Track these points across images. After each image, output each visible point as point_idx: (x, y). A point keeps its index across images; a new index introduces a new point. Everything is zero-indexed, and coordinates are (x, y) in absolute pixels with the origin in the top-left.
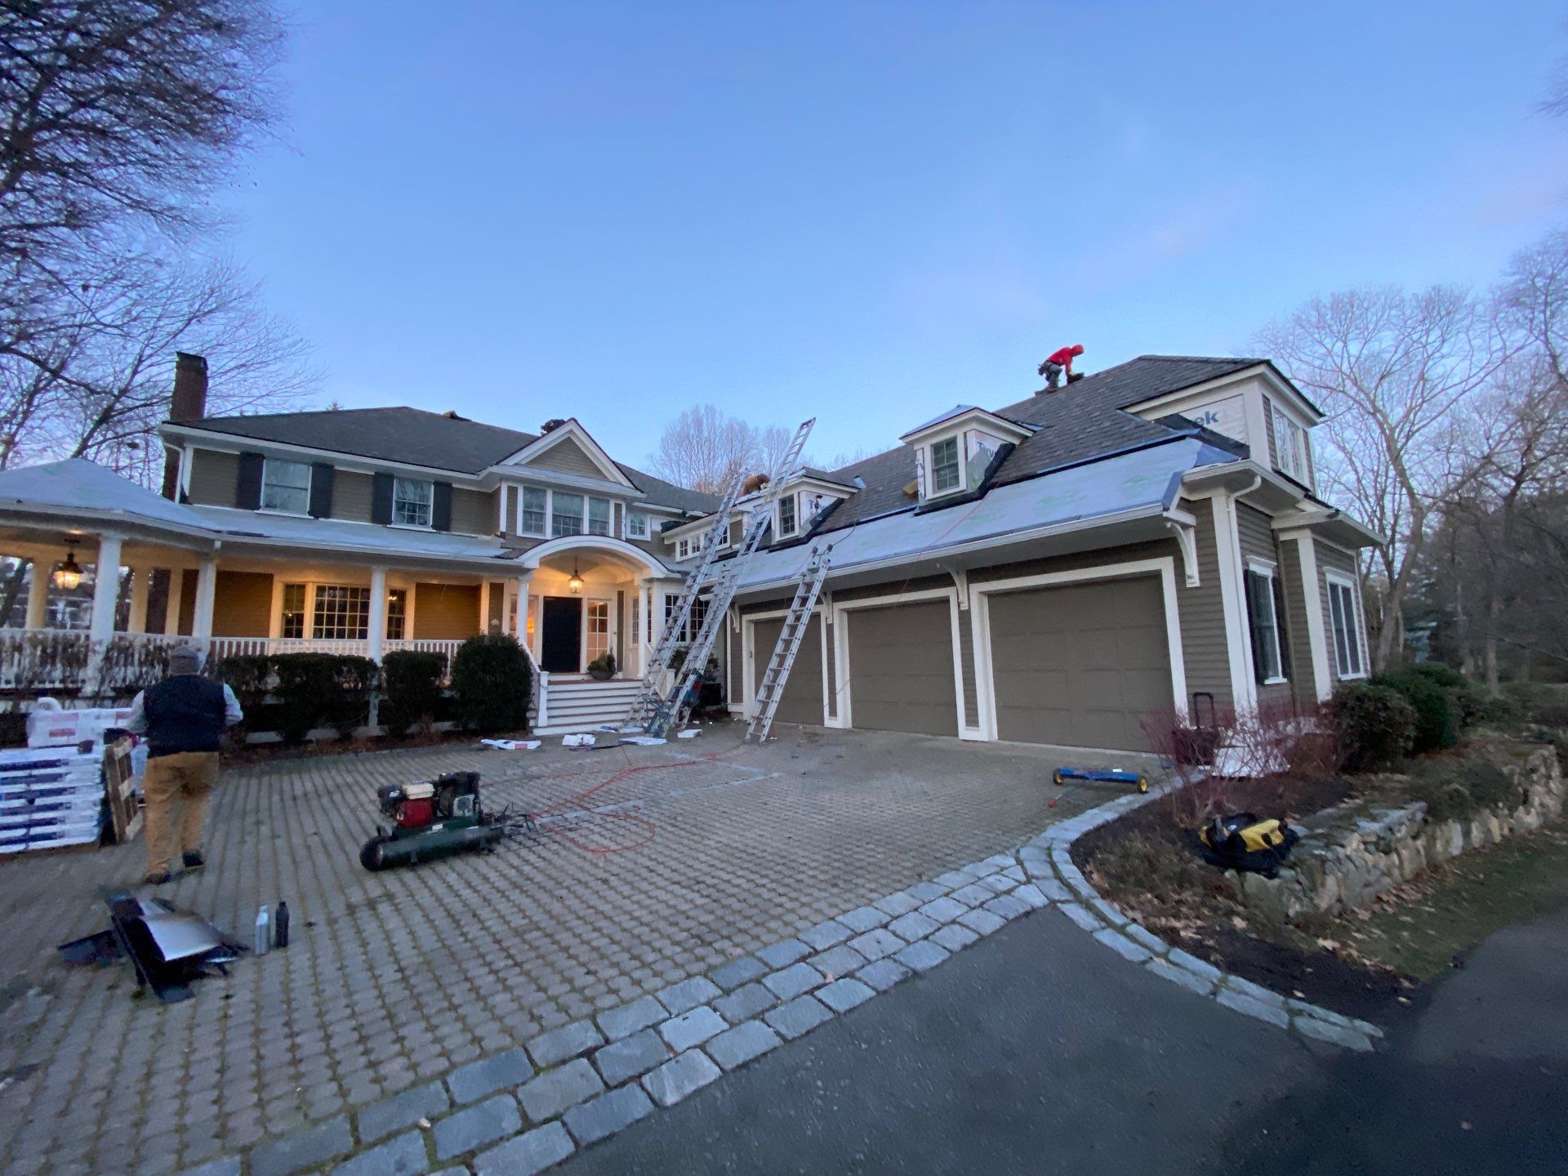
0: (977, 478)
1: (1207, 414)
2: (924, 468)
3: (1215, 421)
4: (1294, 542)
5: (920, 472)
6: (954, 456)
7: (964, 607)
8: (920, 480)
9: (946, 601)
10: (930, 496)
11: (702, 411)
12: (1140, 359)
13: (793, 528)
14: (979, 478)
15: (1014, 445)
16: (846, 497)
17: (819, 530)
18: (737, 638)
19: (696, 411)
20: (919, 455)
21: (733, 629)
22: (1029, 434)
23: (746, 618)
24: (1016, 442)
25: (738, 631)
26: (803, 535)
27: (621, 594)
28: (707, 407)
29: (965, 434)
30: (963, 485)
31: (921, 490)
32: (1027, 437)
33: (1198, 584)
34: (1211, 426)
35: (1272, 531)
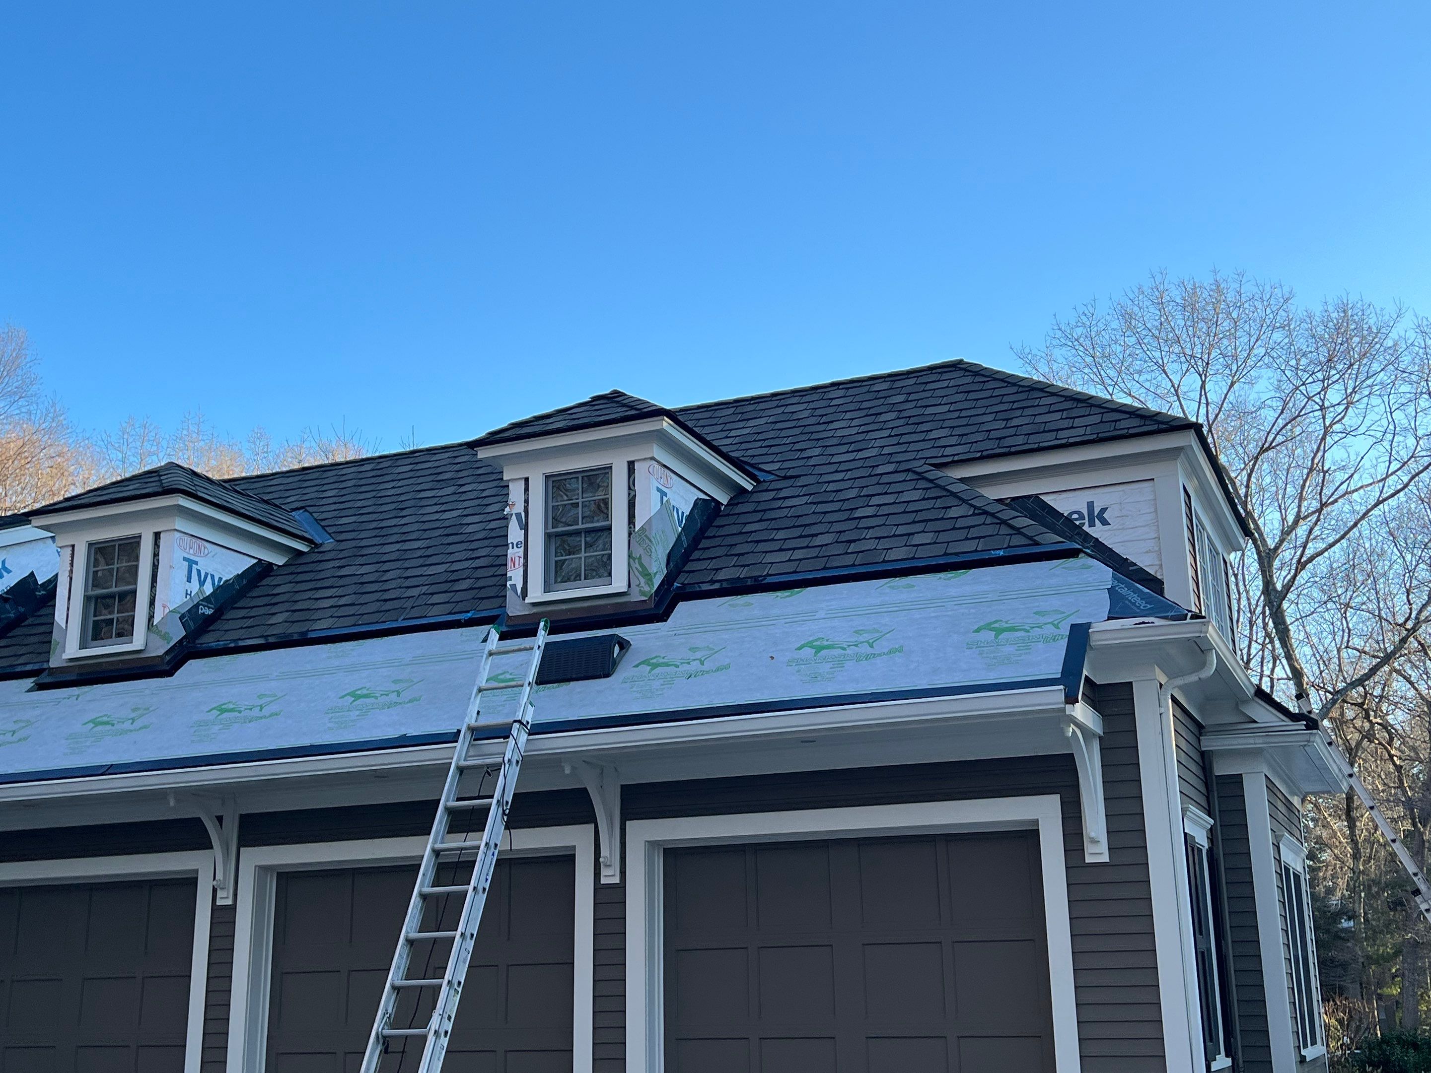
0: (653, 569)
1: (1090, 505)
2: (525, 527)
3: (1105, 522)
4: (1237, 780)
5: (515, 534)
6: (604, 507)
7: (610, 877)
8: (514, 553)
9: (566, 860)
10: (536, 594)
12: (956, 366)
13: (126, 631)
14: (658, 569)
15: (719, 504)
16: (278, 560)
17: (209, 640)
20: (516, 493)
22: (748, 485)
24: (723, 498)
26: (159, 649)
29: (631, 465)
30: (618, 583)
31: (515, 576)
32: (743, 490)
33: (1105, 858)
34: (1097, 531)
35: (1203, 754)
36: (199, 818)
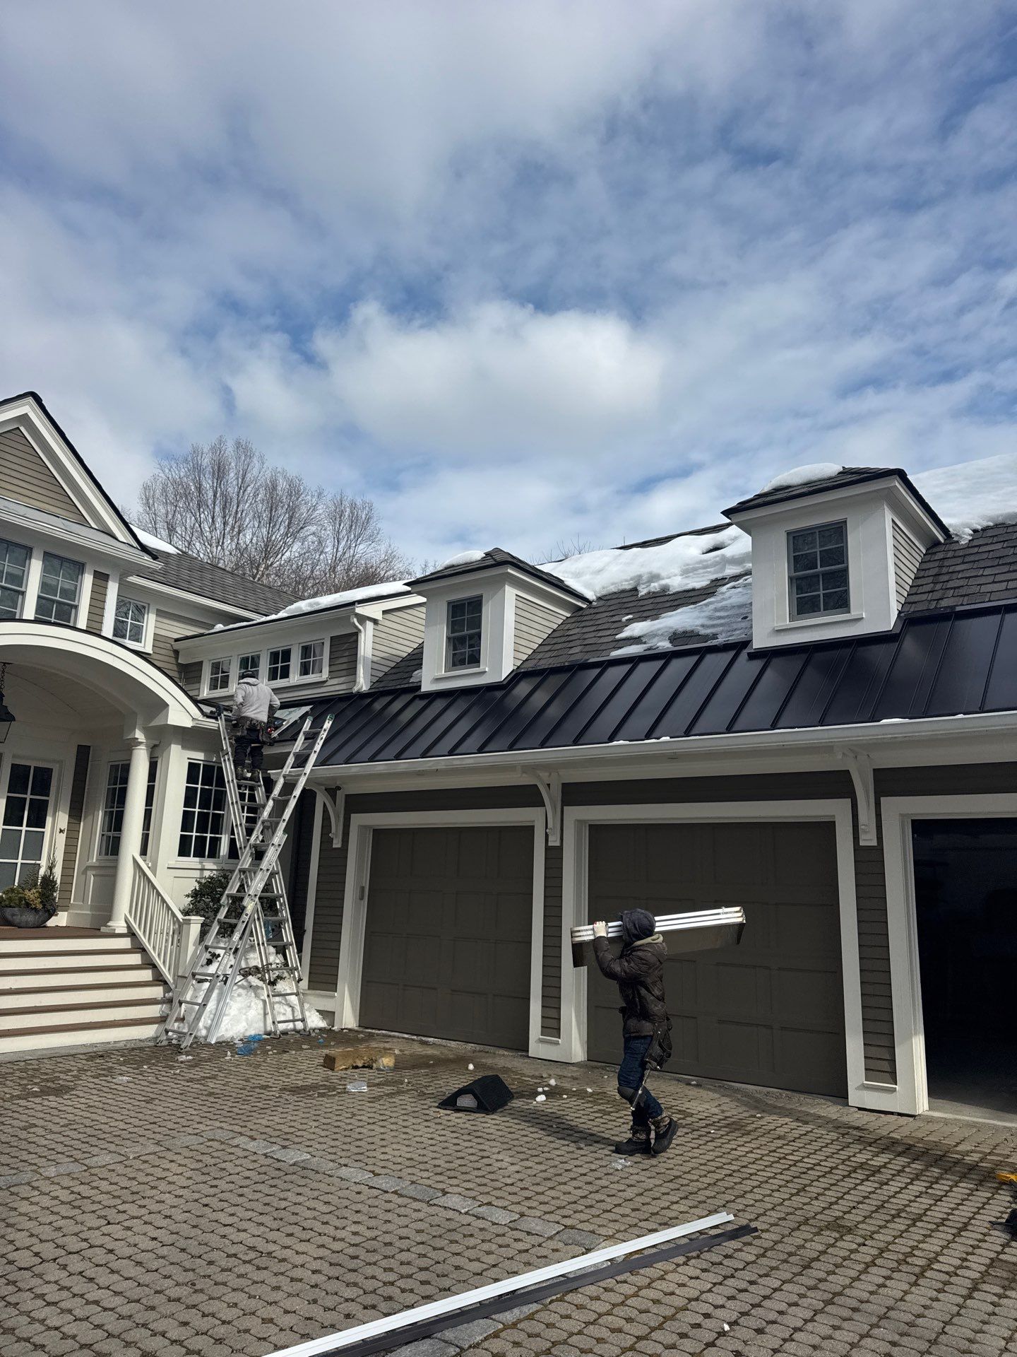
6: (840, 554)
9: (826, 826)
11: (230, 449)
18: (335, 862)
19: (217, 449)
21: (326, 840)
22: (941, 538)
23: (358, 819)
25: (337, 844)
27: (83, 754)
28: (238, 445)
30: (856, 611)
36: (536, 785)
